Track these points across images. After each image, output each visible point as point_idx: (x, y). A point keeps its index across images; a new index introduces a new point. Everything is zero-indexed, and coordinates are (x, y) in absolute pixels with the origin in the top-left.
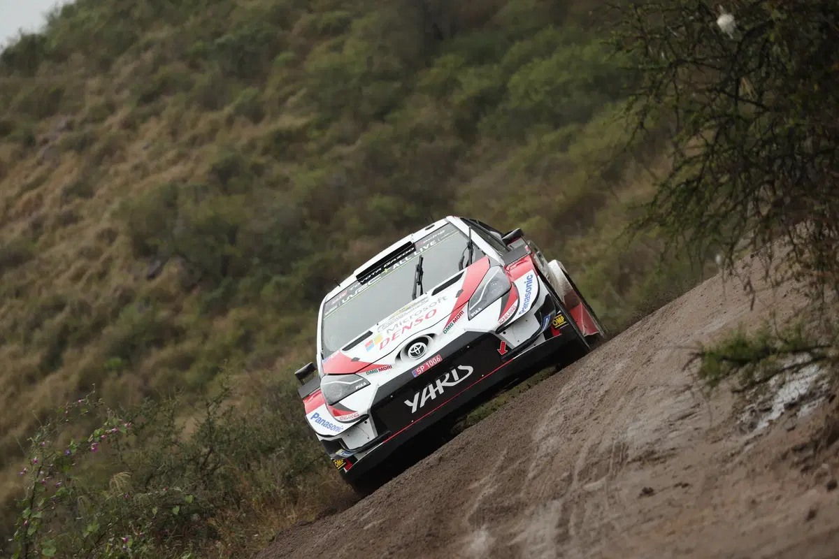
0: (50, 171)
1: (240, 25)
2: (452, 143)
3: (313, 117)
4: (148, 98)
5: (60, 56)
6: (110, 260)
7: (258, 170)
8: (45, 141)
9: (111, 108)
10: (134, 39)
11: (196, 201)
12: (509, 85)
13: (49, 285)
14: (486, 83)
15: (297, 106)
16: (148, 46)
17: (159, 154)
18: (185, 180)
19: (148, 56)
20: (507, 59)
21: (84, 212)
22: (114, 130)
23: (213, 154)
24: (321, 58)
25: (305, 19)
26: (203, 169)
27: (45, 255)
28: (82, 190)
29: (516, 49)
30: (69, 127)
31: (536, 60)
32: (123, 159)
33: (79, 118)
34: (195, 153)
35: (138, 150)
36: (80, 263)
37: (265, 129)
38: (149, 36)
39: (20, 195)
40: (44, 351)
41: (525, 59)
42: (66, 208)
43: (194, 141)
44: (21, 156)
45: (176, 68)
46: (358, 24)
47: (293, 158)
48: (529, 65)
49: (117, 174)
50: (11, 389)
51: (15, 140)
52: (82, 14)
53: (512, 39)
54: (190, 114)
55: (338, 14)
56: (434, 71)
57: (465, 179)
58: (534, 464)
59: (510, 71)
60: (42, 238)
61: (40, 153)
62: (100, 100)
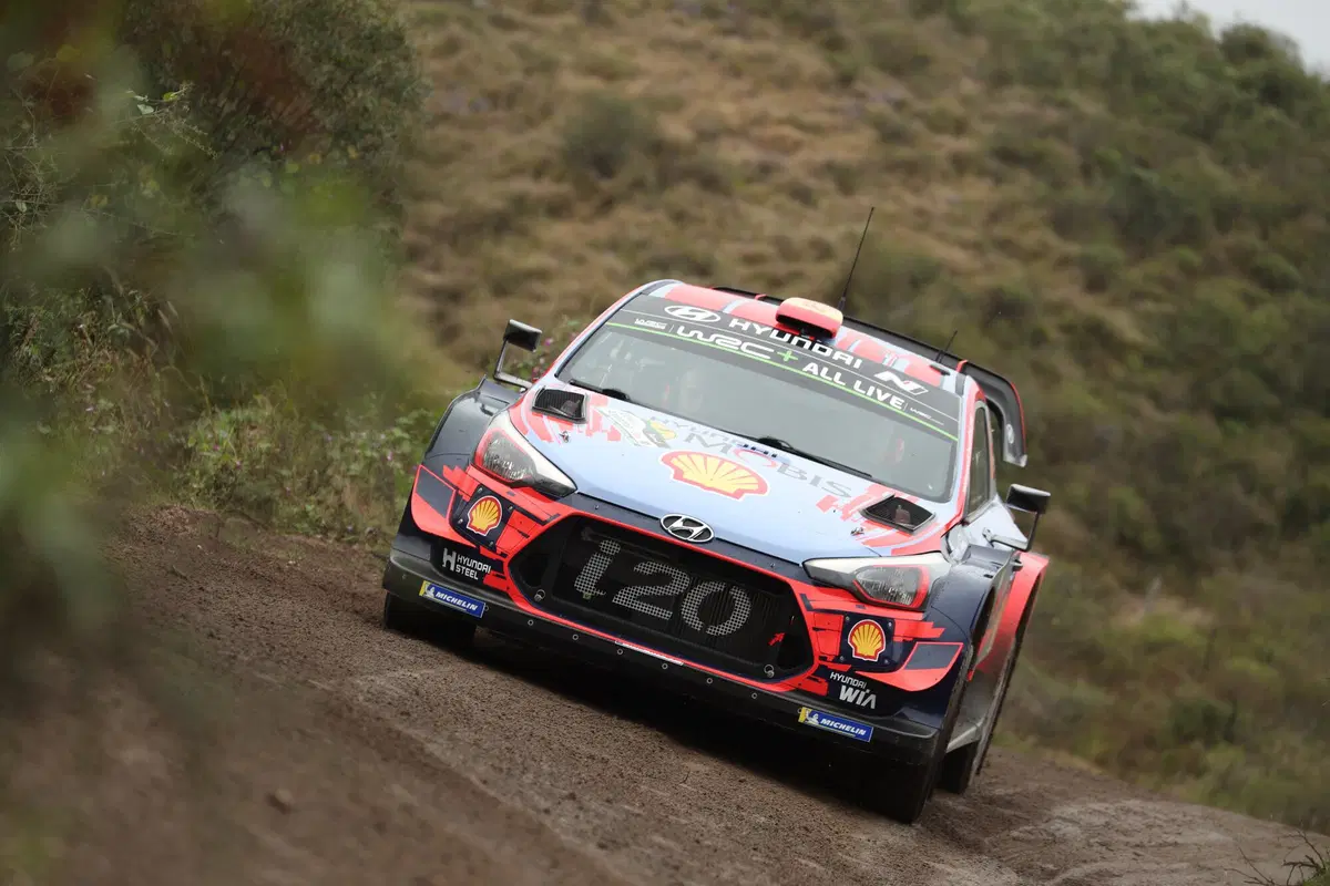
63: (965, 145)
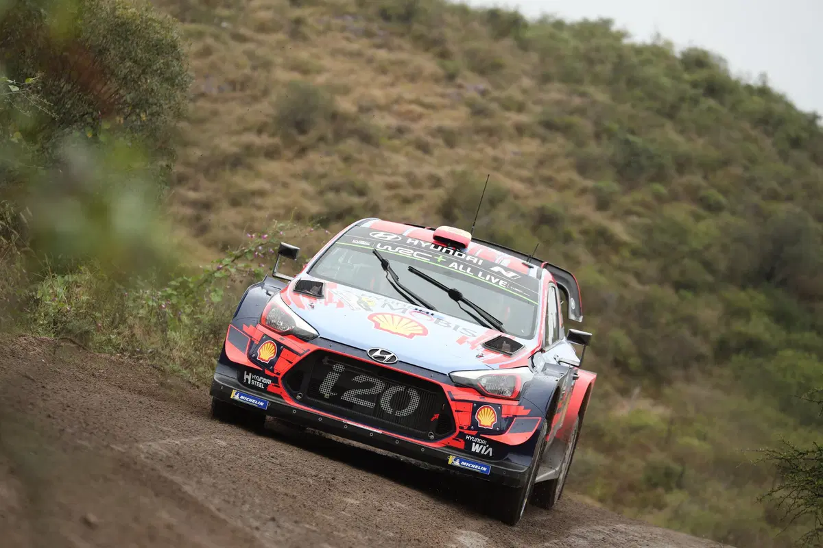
0: (444, 107)
1: (653, 141)
2: (705, 349)
3: (636, 242)
4: (549, 125)
5: (524, 46)
6: (420, 197)
7: (567, 238)
8: (460, 86)
9: (520, 108)
10: (579, 81)
11: (510, 217)
12: (780, 353)
13: (369, 173)
14: (767, 337)
15: (634, 226)
16: (583, 95)
17: (519, 165)
18: (516, 197)
19: (577, 101)
20: (795, 336)
21: (436, 152)
22: (508, 124)
23: (551, 200)
24: (680, 212)
25: (696, 179)
26: (534, 203)
27: (386, 154)
28: (450, 138)
29: (809, 337)
30: (483, 93)
31: (814, 356)
32: (494, 146)
33: (496, 94)
34: (541, 188)
35: (509, 149)
36: (400, 179)
37: (599, 219)
38: (591, 90)
39: (411, 102)
40: (325, 210)
41: (807, 349)
42: (429, 139)
43: (548, 181)
44: (437, 80)
45: (585, 126)
46: (726, 217)
47: (596, 253)
48: (807, 355)
49: (481, 151)
50: (282, 212)
51: (443, 67)
52: (565, 35)
53: (813, 327)
54: (562, 162)
55: (721, 198)
56: (742, 295)
57: (689, 380)
58: (556, 541)
59: (789, 344)
60: (396, 142)
61: (451, 90)
62: (519, 96)
63: (523, 118)
